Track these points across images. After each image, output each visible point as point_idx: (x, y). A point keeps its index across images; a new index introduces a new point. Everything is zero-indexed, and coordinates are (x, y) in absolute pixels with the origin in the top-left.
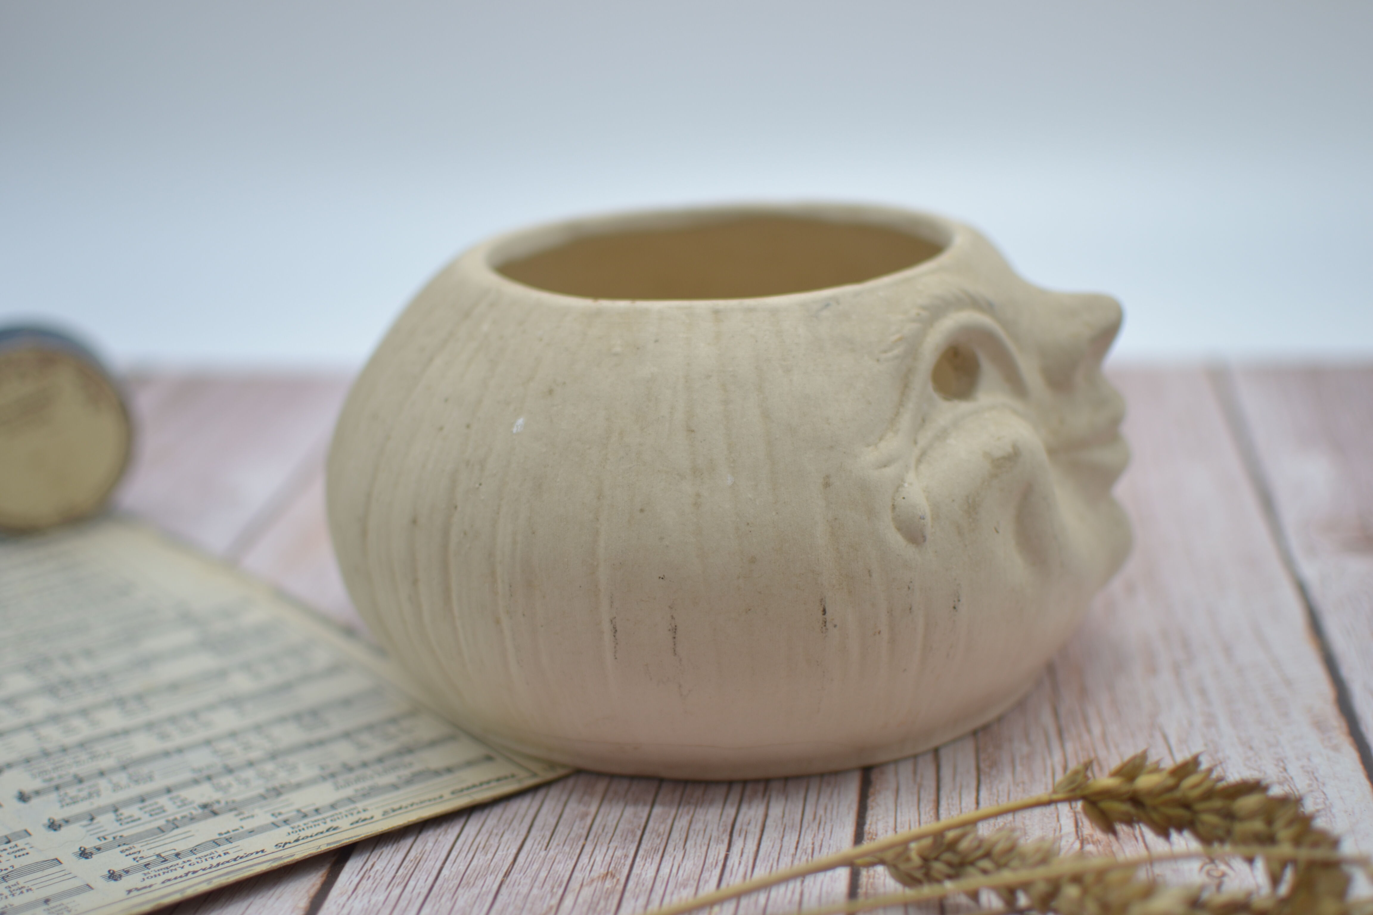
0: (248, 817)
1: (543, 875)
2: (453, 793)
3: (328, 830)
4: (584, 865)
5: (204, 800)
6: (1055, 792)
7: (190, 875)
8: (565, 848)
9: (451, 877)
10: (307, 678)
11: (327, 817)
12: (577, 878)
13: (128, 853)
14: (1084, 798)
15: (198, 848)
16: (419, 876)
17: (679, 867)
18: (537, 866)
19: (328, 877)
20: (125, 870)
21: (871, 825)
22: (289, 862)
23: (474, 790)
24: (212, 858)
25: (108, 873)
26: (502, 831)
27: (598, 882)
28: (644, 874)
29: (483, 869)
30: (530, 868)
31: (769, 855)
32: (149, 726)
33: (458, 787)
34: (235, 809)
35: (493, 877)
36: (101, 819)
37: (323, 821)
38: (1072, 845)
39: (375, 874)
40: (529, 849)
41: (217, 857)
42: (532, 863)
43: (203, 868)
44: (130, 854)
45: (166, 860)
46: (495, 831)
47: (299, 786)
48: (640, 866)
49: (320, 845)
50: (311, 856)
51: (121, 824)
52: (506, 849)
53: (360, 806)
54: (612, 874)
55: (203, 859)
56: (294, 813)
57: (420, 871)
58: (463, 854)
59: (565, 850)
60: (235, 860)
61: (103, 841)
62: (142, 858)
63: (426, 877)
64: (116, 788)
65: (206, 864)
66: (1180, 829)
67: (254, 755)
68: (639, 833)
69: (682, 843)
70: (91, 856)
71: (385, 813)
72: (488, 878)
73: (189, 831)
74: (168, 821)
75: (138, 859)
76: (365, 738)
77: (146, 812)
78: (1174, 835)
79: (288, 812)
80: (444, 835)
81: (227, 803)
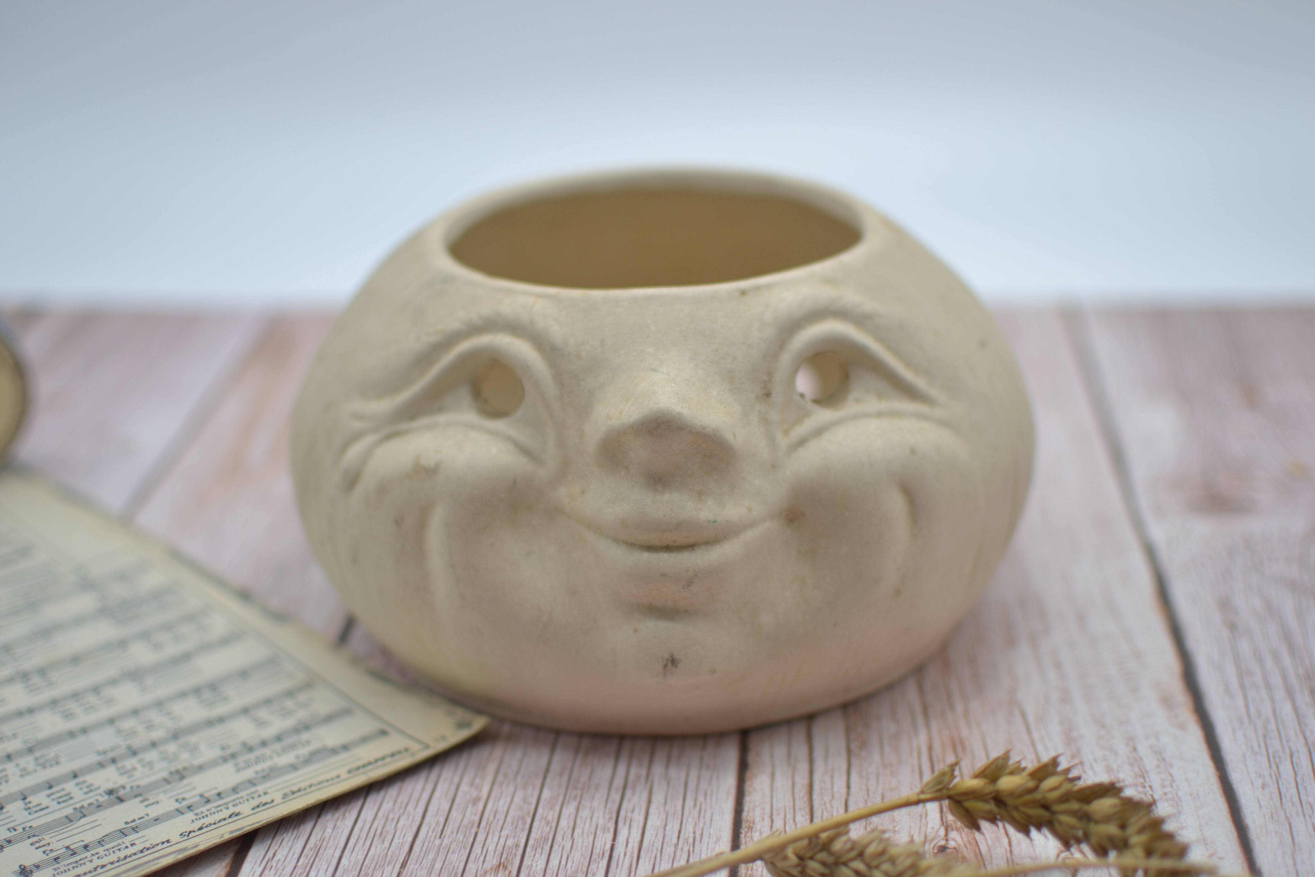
0: (153, 804)
1: (438, 865)
2: (349, 772)
3: (230, 817)
4: (477, 854)
5: (110, 786)
6: (922, 792)
7: (99, 870)
8: (459, 836)
9: (350, 868)
10: (205, 648)
11: (229, 802)
12: (470, 869)
13: (37, 845)
14: (950, 797)
15: (106, 839)
16: (319, 866)
17: (568, 858)
18: (433, 856)
19: (232, 868)
20: (36, 865)
21: (748, 812)
22: (194, 853)
23: (370, 767)
24: (120, 850)
25: (18, 868)
26: (397, 816)
27: (491, 874)
28: (534, 865)
29: (380, 859)
30: (425, 858)
31: (653, 846)
32: (54, 703)
33: (355, 765)
34: (140, 795)
35: (390, 867)
36: (10, 808)
37: (226, 806)
38: (937, 832)
39: (277, 864)
40: (424, 837)
41: (124, 849)
42: (427, 852)
43: (111, 861)
44: (40, 847)
45: (75, 853)
46: (391, 816)
47: (201, 768)
48: (530, 857)
49: (223, 833)
50: (215, 845)
51: (30, 813)
52: (402, 836)
53: (260, 788)
54: (504, 866)
55: (111, 851)
56: (197, 798)
57: (320, 860)
58: (361, 842)
59: (459, 838)
60: (142, 851)
61: (14, 833)
62: (51, 850)
63: (326, 867)
64: (24, 773)
65: (113, 857)
66: (1039, 828)
67: (156, 735)
68: (529, 820)
69: (570, 832)
70: (2, 849)
71: (285, 796)
72: (386, 869)
73: (96, 820)
74: (75, 809)
75: (48, 852)
76: (263, 714)
77: (53, 800)
78: (1034, 833)
79: (192, 797)
80: (343, 819)
81: (132, 788)
